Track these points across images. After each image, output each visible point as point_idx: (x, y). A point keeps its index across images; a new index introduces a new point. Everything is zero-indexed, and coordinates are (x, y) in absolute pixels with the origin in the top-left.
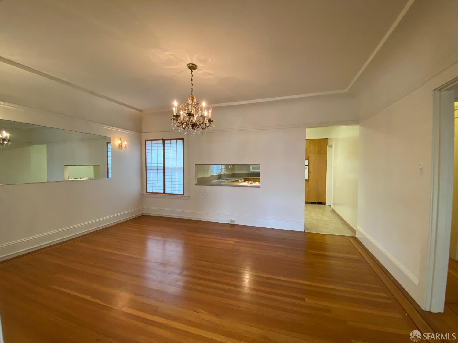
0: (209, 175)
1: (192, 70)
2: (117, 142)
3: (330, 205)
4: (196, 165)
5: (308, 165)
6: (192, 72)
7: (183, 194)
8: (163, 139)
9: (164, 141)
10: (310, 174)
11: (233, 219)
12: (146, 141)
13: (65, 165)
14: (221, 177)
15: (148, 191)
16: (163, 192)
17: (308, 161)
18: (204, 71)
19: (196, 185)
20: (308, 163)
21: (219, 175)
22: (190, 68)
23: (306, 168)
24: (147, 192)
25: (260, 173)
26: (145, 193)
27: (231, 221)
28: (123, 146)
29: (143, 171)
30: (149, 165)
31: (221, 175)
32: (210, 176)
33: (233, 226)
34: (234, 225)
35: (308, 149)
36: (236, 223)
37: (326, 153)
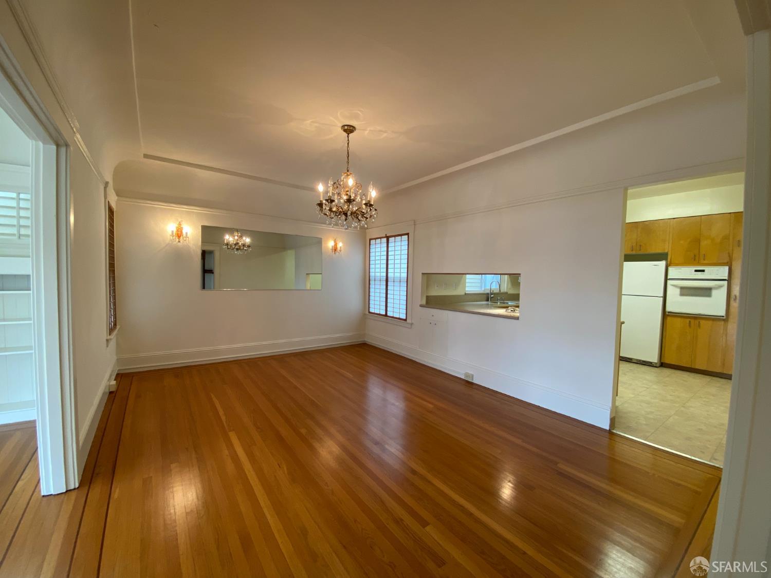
0: (459, 292)
1: (348, 134)
2: (331, 244)
4: (423, 274)
5: (726, 278)
6: (348, 137)
7: (405, 320)
8: (387, 235)
9: (388, 238)
10: (733, 303)
11: (471, 372)
12: (370, 240)
13: (307, 274)
14: (491, 298)
15: (372, 310)
16: (384, 313)
17: (727, 268)
18: (369, 129)
19: (421, 306)
20: (726, 275)
21: (488, 294)
22: (345, 131)
24: (369, 312)
25: (519, 294)
26: (367, 313)
27: (467, 375)
28: (339, 248)
29: (366, 282)
30: (372, 274)
31: (491, 294)
32: (463, 293)
33: (469, 384)
34: (472, 384)
35: (731, 238)
36: (475, 381)
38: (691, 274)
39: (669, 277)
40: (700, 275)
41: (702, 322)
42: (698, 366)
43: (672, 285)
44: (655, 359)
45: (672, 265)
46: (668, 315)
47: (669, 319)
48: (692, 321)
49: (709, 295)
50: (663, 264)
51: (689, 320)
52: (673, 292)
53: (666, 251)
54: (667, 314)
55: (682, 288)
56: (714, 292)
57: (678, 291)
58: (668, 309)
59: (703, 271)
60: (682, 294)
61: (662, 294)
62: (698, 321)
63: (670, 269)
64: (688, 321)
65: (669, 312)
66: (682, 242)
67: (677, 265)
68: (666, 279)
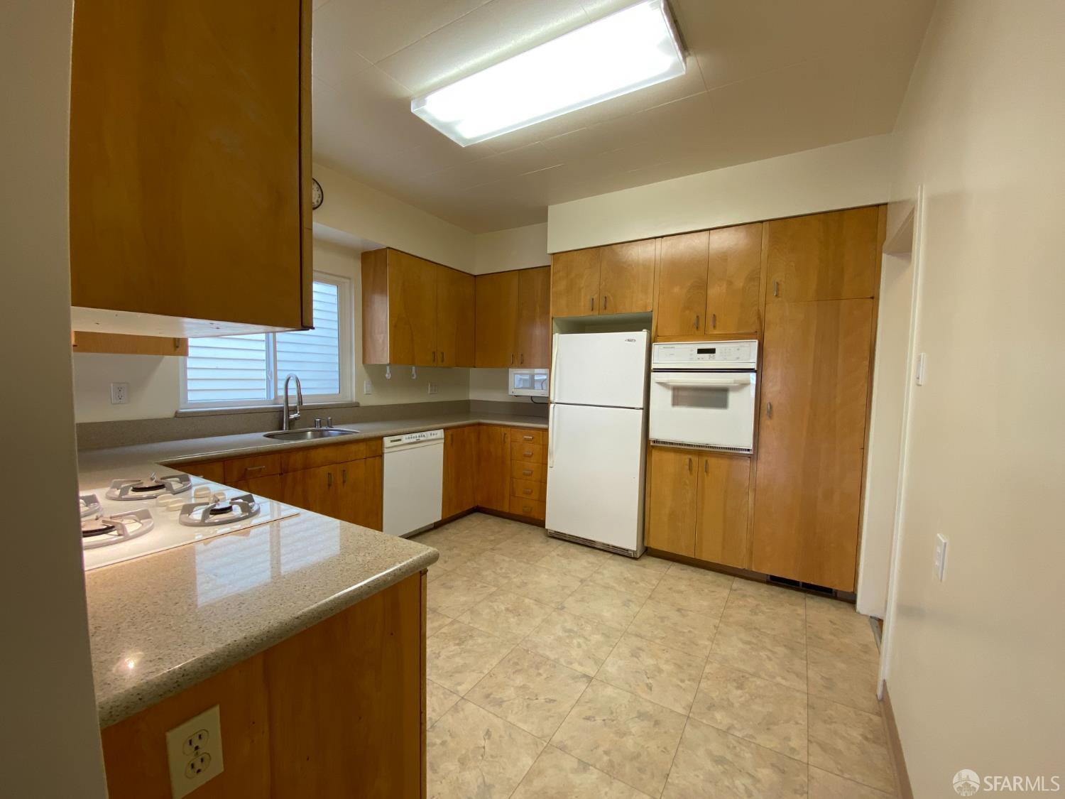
3: (879, 616)
5: (754, 366)
10: (765, 421)
17: (754, 344)
20: (755, 359)
23: (745, 385)
35: (763, 276)
37: (874, 298)
38: (691, 359)
39: (653, 366)
40: (706, 361)
41: (713, 461)
42: (705, 557)
43: (660, 383)
44: (630, 542)
45: (659, 338)
46: (653, 447)
47: (655, 455)
48: (695, 459)
49: (723, 404)
50: (642, 336)
51: (690, 456)
52: (661, 398)
53: (649, 309)
54: (652, 444)
55: (677, 390)
56: (732, 397)
57: (669, 394)
58: (654, 435)
59: (712, 351)
60: (676, 402)
61: (641, 404)
62: (705, 459)
63: (655, 347)
64: (686, 458)
65: (654, 442)
66: (676, 290)
67: (668, 339)
68: (649, 371)
